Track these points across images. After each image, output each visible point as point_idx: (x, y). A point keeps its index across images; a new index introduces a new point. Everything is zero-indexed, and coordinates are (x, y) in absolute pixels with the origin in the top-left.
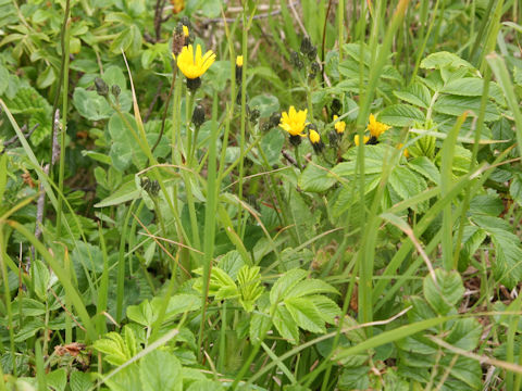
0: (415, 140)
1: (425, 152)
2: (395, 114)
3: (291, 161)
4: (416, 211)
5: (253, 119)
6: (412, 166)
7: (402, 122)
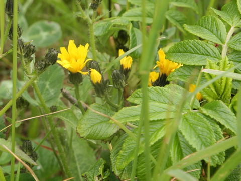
0: (210, 83)
1: (220, 96)
2: (186, 51)
3: (72, 101)
4: (210, 163)
5: (27, 55)
6: (205, 111)
7: (195, 61)
